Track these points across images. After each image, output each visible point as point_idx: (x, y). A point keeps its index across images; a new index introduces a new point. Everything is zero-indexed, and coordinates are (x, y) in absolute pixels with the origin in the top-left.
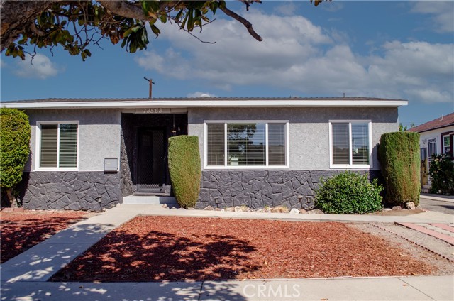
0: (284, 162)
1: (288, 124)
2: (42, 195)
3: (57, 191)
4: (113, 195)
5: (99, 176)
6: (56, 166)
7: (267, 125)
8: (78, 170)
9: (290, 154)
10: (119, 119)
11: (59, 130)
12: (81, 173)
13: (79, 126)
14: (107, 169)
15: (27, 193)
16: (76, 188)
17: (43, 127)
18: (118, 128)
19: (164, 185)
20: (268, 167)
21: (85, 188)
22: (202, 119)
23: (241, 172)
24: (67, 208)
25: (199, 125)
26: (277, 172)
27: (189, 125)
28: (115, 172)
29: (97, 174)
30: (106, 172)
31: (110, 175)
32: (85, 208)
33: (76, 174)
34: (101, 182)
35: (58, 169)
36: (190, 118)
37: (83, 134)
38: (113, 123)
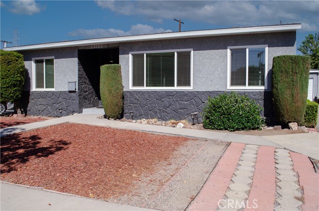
0: (188, 84)
1: (192, 52)
2: (37, 107)
3: (44, 104)
4: (74, 107)
5: (66, 94)
6: (43, 87)
7: (176, 54)
8: (55, 90)
9: (194, 77)
10: (76, 54)
11: (44, 63)
12: (57, 92)
13: (54, 60)
14: (70, 89)
15: (30, 105)
16: (54, 102)
17: (37, 62)
18: (76, 60)
20: (176, 88)
21: (58, 102)
22: (128, 51)
24: (49, 115)
25: (126, 56)
26: (182, 92)
27: (120, 56)
28: (74, 92)
30: (70, 92)
31: (72, 94)
33: (53, 93)
34: (67, 98)
35: (45, 89)
36: (120, 51)
37: (56, 66)
38: (73, 57)
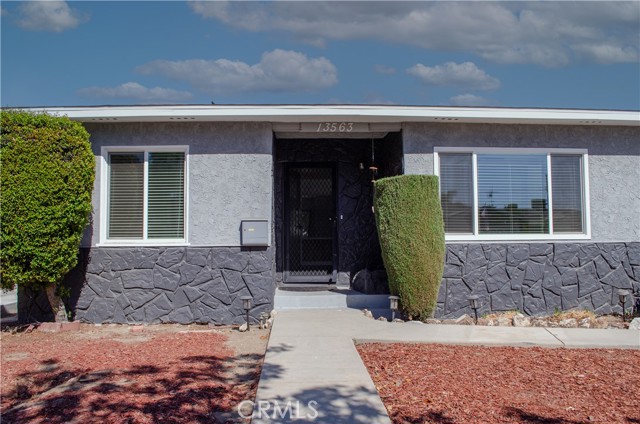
0: (578, 226)
1: (586, 156)
2: (115, 295)
3: (146, 285)
4: (259, 293)
5: (230, 255)
6: (140, 235)
7: (549, 157)
8: (189, 244)
9: (592, 212)
10: (269, 144)
11: (146, 164)
12: (194, 249)
13: (188, 157)
14: (247, 241)
15: (85, 291)
16: (184, 280)
17: (115, 159)
18: (266, 161)
19: (335, 272)
20: (552, 236)
21: (203, 278)
22: (430, 145)
23: (505, 246)
24: (166, 319)
25: (426, 157)
26: (568, 245)
27: (406, 156)
28: (264, 248)
29: (226, 250)
30: (245, 248)
31: (253, 254)
32: (203, 319)
33: (183, 252)
34: (234, 266)
35: (145, 242)
36: (406, 143)
37: (196, 172)
38: (256, 151)
